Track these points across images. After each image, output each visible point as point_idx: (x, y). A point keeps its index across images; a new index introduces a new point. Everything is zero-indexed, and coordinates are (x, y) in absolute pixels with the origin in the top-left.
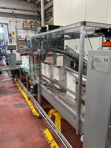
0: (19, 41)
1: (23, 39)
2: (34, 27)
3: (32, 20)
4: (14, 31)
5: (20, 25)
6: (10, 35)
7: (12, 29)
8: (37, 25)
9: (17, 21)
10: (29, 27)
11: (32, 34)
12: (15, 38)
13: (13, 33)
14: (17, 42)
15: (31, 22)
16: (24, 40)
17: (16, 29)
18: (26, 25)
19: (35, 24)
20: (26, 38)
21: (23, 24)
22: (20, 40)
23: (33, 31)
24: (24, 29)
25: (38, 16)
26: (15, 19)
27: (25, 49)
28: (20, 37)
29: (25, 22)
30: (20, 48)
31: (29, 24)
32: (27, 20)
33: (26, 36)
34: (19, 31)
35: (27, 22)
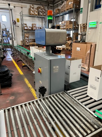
0: (24, 30)
1: (30, 27)
2: (41, 14)
3: (39, 6)
4: (19, 17)
5: (26, 11)
6: (14, 23)
7: (17, 16)
8: (44, 11)
9: (23, 6)
10: (36, 13)
11: (39, 22)
12: (20, 26)
13: (18, 21)
14: (23, 31)
15: (38, 8)
16: (30, 28)
17: (21, 16)
18: (32, 11)
19: (42, 10)
20: (32, 27)
21: (30, 10)
22: (26, 28)
23: (40, 19)
24: (31, 16)
25: (46, 2)
26: (20, 4)
27: (30, 39)
28: (26, 25)
29: (32, 7)
30: (26, 38)
31: (36, 10)
32: (35, 5)
33: (32, 25)
34: (24, 18)
35: (34, 8)
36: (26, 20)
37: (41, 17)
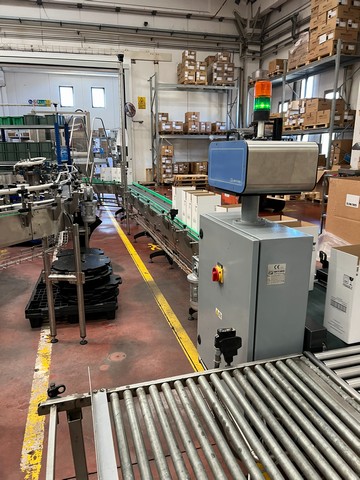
0: (160, 133)
1: (177, 124)
2: (219, 79)
3: (213, 54)
4: (146, 94)
5: (168, 74)
6: (129, 111)
7: (139, 90)
8: (230, 69)
9: (160, 58)
10: (203, 78)
11: (210, 106)
12: (147, 121)
13: (142, 105)
14: (154, 137)
15: (208, 61)
16: (179, 128)
17: (152, 89)
18: (190, 71)
19: (223, 67)
20: (187, 122)
21: (181, 68)
22: (165, 127)
23: (214, 96)
24: (184, 86)
25: (237, 38)
26: (151, 50)
27: (178, 163)
28: (165, 119)
29: (190, 60)
30: (164, 160)
31: (203, 68)
32: (198, 53)
33: (187, 115)
34: (162, 94)
35: (194, 61)
36: (167, 100)
37: (216, 90)
